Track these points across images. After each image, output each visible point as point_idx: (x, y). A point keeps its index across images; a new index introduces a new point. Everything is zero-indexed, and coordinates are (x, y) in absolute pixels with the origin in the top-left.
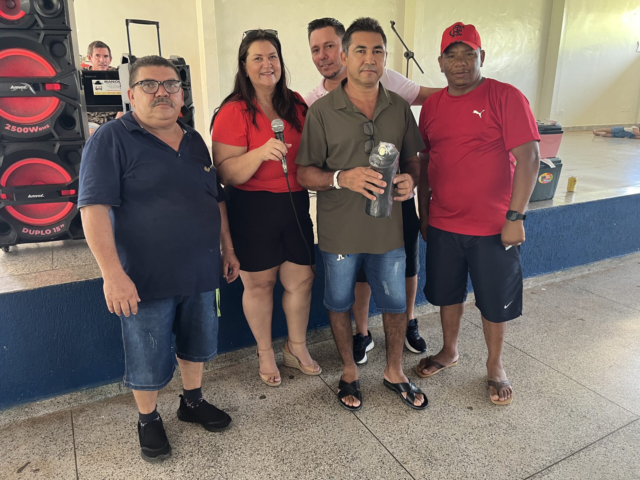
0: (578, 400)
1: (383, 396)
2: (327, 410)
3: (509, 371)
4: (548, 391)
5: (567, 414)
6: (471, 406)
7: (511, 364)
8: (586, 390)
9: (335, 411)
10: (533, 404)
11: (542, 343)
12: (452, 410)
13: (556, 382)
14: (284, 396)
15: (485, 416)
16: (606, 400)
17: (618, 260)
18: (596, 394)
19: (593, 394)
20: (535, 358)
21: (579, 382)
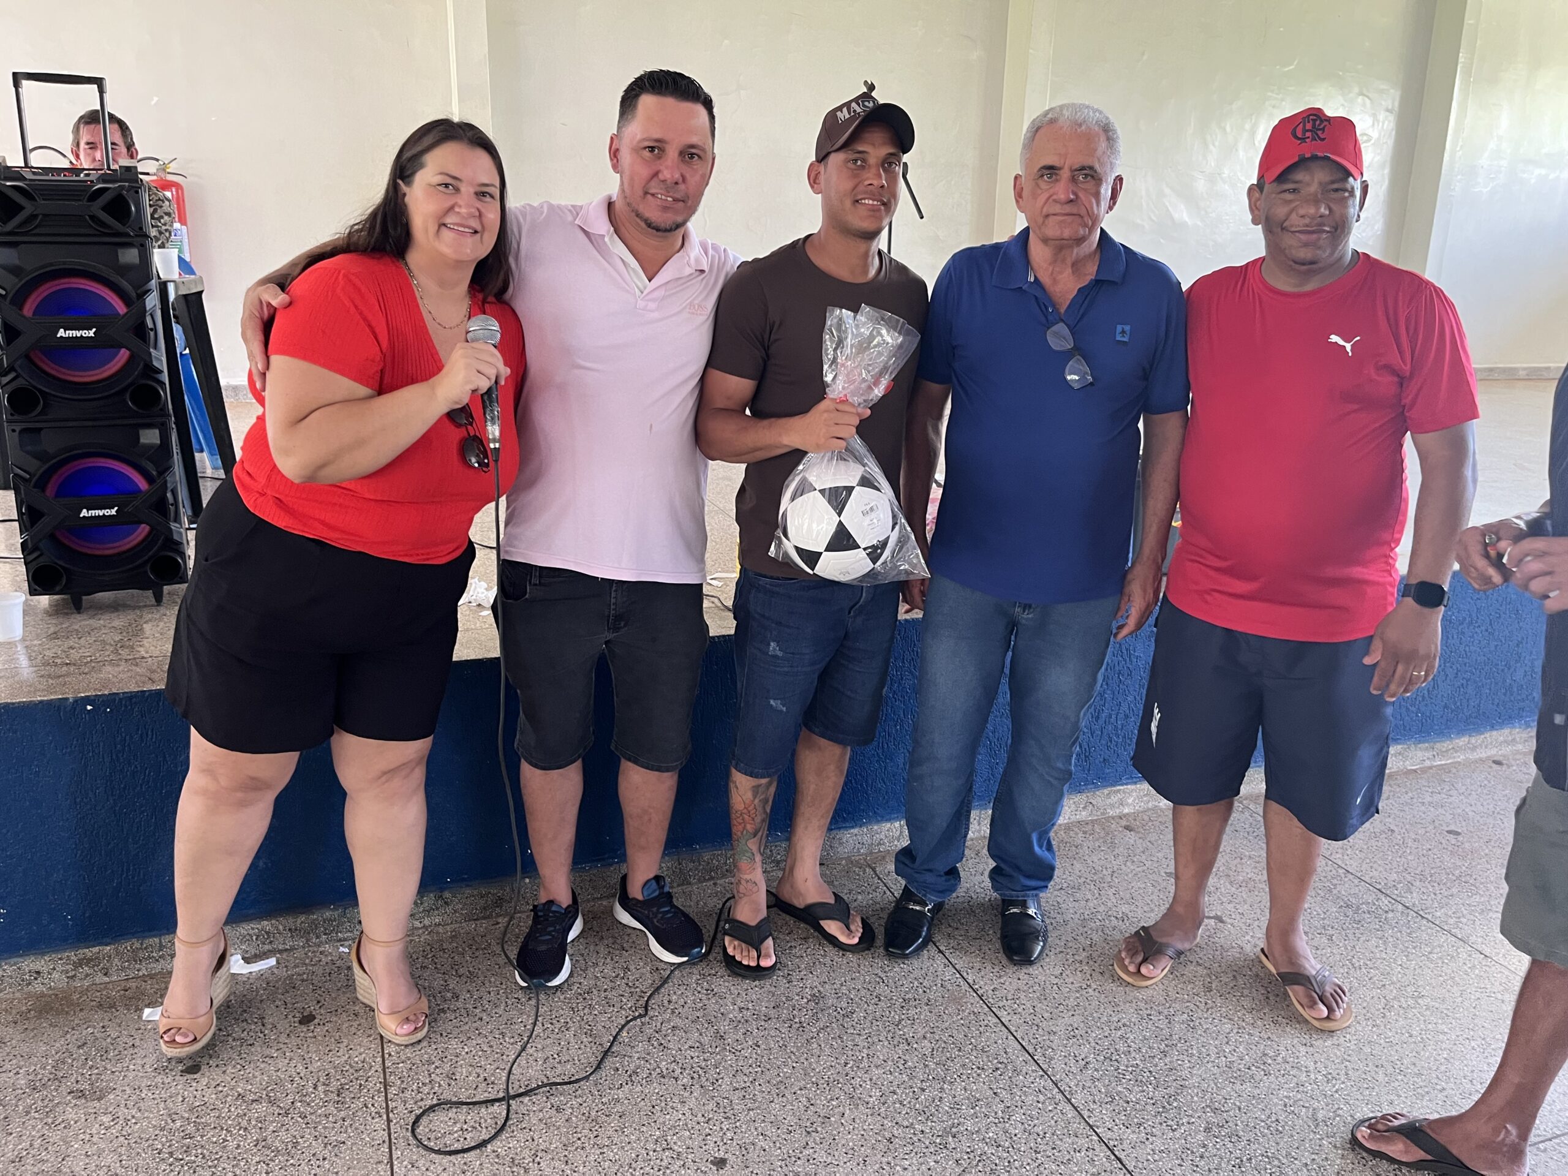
3: (907, 1057)
4: (977, 1131)
6: (726, 1157)
7: (925, 1037)
8: (1092, 1140)
9: (346, 1132)
10: (905, 1169)
11: (1057, 981)
12: (663, 1164)
13: (1019, 1103)
14: (248, 1071)
17: (1427, 749)
18: (1113, 1157)
19: (1102, 1154)
20: (1006, 1023)
21: (1086, 1114)
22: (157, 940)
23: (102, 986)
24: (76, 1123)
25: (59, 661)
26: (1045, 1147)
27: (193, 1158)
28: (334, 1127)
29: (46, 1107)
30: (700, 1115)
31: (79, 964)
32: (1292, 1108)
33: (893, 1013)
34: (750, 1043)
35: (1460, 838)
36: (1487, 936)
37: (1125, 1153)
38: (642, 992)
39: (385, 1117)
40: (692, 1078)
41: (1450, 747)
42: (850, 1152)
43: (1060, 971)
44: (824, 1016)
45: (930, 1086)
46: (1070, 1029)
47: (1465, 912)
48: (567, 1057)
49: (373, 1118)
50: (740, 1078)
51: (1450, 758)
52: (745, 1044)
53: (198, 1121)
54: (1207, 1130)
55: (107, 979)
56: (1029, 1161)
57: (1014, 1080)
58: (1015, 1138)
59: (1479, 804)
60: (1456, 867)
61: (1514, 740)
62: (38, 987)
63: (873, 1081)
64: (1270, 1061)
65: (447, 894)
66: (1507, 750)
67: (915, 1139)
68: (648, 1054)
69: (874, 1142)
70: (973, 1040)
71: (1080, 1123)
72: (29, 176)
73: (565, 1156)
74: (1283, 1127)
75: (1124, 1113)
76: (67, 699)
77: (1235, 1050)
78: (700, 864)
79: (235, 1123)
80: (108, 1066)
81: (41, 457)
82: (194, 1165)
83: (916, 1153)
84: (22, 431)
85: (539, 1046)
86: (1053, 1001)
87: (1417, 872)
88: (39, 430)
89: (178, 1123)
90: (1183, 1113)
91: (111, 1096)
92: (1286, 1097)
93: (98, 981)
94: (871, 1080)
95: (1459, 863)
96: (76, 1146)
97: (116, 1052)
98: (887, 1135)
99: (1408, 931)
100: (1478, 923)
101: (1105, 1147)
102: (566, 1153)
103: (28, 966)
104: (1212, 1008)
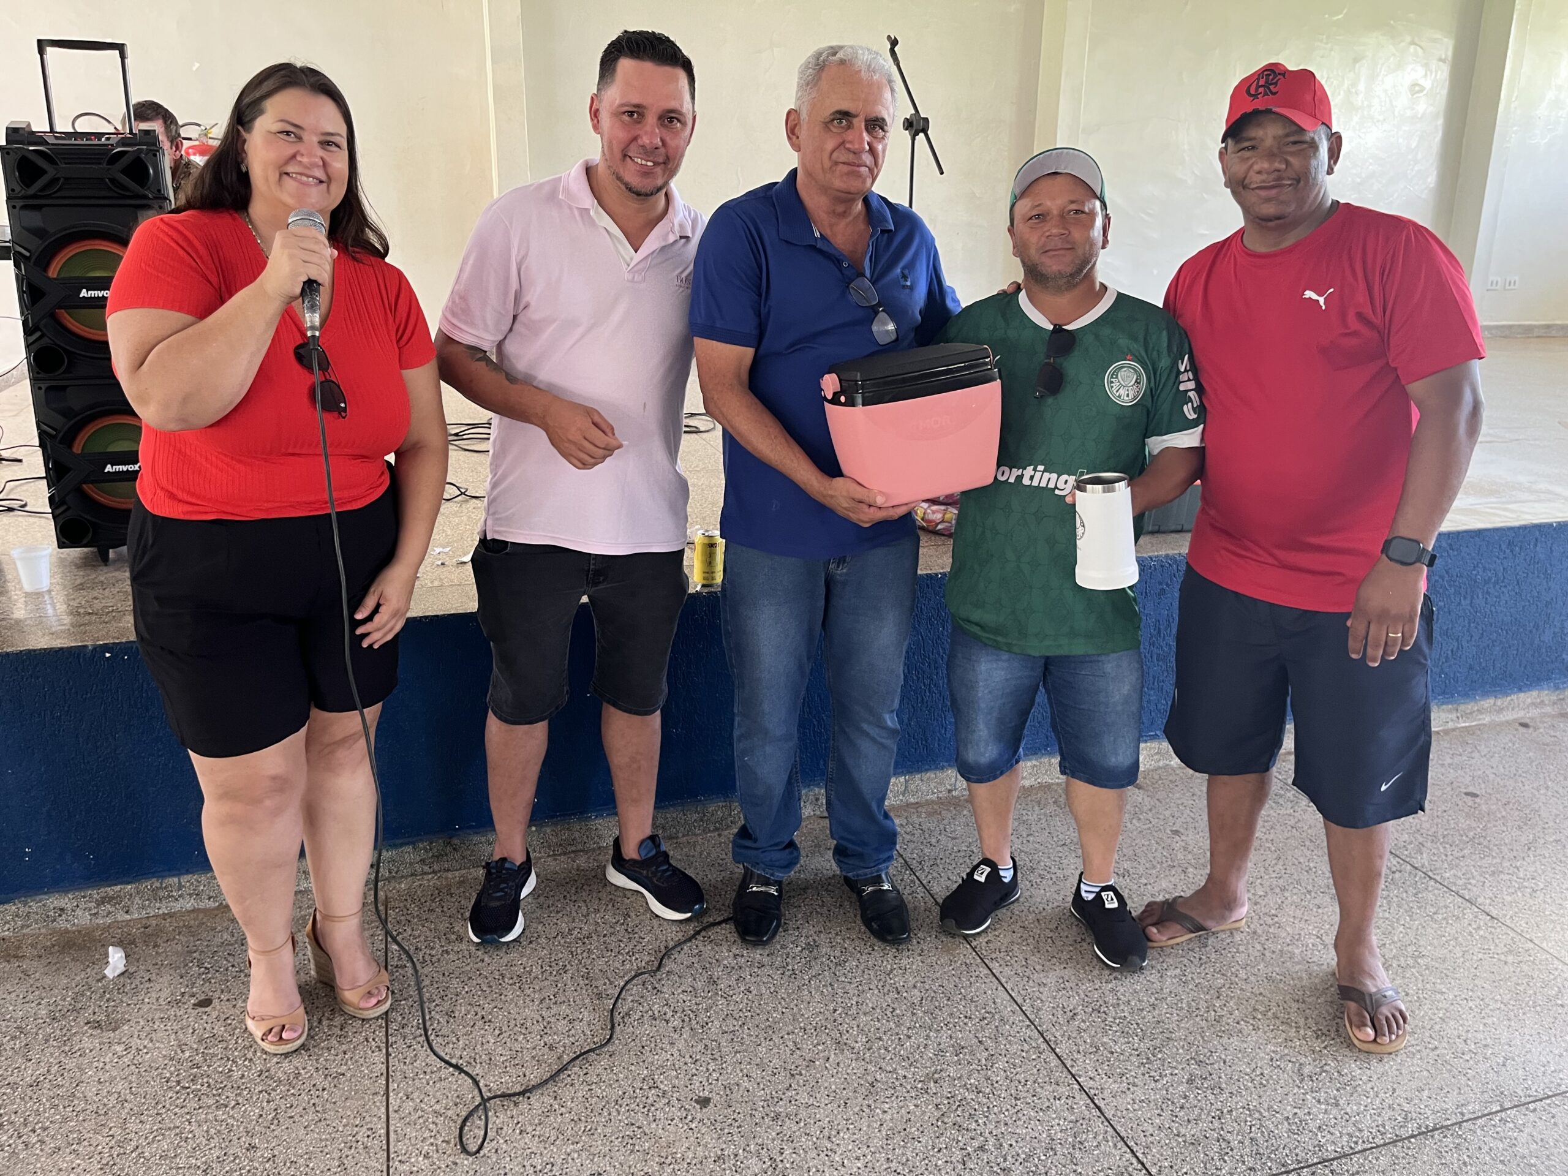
0: (1024, 1118)
1: (501, 1037)
2: (326, 1060)
3: (896, 1005)
4: (959, 1078)
5: (958, 1155)
6: (710, 1096)
7: (915, 987)
8: (1073, 1088)
9: (346, 1064)
10: (885, 1112)
11: (1051, 934)
12: (650, 1101)
13: (1003, 1052)
15: (726, 1131)
16: (1109, 1129)
17: (1450, 711)
18: (1092, 1105)
19: (1082, 1103)
20: (997, 975)
21: (1069, 1063)
22: (176, 880)
23: (124, 924)
24: (91, 1051)
25: (82, 611)
26: (1025, 1095)
27: (199, 1087)
28: (335, 1060)
29: (65, 1035)
30: (688, 1056)
31: (101, 902)
32: (1278, 1063)
33: (885, 962)
34: (742, 989)
35: (1478, 800)
36: (1496, 897)
37: (1105, 1102)
38: (640, 937)
39: (384, 1051)
40: (683, 1021)
41: (1476, 708)
42: (833, 1095)
43: (1056, 925)
44: (817, 964)
45: (917, 1033)
46: (1061, 981)
47: (1475, 873)
48: (563, 999)
49: (373, 1052)
50: (730, 1021)
51: (1475, 720)
52: (737, 990)
53: (206, 1051)
54: (1190, 1081)
55: (128, 917)
56: (1009, 1107)
57: (1000, 1029)
58: (996, 1085)
59: (1501, 766)
60: (1470, 828)
61: (1543, 701)
62: (62, 924)
63: (861, 1028)
64: (1260, 1016)
65: (456, 841)
66: (1534, 712)
67: (897, 1083)
68: (642, 997)
69: (856, 1085)
70: (963, 991)
71: (1062, 1072)
72: (51, 140)
73: (555, 1092)
74: (1267, 1081)
75: (1107, 1063)
76: (86, 647)
77: (1225, 1005)
78: (704, 815)
79: (242, 1054)
80: (124, 999)
81: (66, 413)
82: (199, 1093)
83: (897, 1097)
84: (48, 389)
85: (537, 988)
86: (1046, 954)
87: (1430, 833)
88: (64, 388)
89: (187, 1054)
90: (1166, 1065)
91: (126, 1027)
92: (1274, 1052)
93: (119, 919)
94: (858, 1026)
95: (1474, 825)
96: (90, 1073)
97: (133, 986)
98: (870, 1079)
99: (1414, 891)
100: (1487, 884)
101: (1084, 1096)
102: (556, 1089)
103: (52, 903)
104: (1205, 963)
